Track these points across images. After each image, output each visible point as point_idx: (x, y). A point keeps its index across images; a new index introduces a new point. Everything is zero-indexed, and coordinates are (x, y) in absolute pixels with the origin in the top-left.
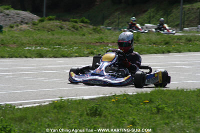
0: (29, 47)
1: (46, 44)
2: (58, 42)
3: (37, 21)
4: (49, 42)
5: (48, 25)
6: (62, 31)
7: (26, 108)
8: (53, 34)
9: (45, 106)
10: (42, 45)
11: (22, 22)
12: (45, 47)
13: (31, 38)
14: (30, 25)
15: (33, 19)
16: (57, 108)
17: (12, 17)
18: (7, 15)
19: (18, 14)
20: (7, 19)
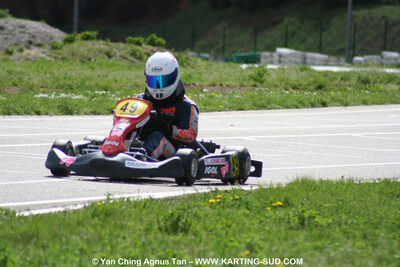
0: (44, 93)
1: (78, 87)
2: (103, 83)
3: (60, 42)
4: (83, 83)
5: (82, 49)
6: (111, 61)
7: (37, 215)
8: (93, 68)
9: (75, 211)
10: (70, 89)
11: (30, 43)
12: (76, 93)
13: (48, 75)
14: (46, 49)
15: (52, 38)
16: (98, 216)
17: (11, 33)
18: (2, 28)
19: (23, 26)
20: (1, 37)
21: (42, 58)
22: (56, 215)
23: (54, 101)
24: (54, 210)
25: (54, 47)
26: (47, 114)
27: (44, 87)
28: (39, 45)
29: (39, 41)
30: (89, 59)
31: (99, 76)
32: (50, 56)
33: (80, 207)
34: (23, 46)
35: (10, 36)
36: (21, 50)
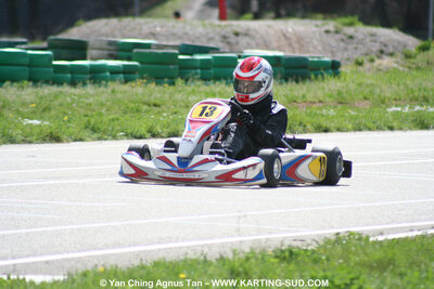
0: (396, 106)
3: (414, 50)
7: (393, 240)
10: (426, 100)
11: (382, 52)
13: (402, 87)
14: (399, 57)
15: (405, 46)
17: (361, 42)
18: (351, 37)
19: (373, 35)
20: (351, 47)
21: (394, 69)
22: (413, 239)
23: (408, 115)
24: (411, 234)
25: (408, 56)
26: (401, 129)
27: (397, 100)
28: (391, 55)
29: (391, 50)
32: (403, 66)
34: (374, 56)
35: (360, 46)
36: (372, 61)
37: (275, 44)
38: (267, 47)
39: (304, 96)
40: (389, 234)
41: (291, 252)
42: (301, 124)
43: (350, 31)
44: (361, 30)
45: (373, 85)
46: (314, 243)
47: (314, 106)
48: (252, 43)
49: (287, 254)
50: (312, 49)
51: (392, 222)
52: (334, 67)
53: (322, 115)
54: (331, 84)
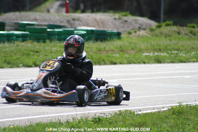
0: (147, 53)
1: (164, 50)
2: (177, 47)
3: (154, 27)
4: (166, 47)
5: (165, 31)
6: (180, 36)
7: (145, 113)
8: (171, 40)
9: (164, 111)
10: (160, 50)
11: (140, 28)
12: (163, 53)
13: (149, 44)
14: (148, 31)
15: (150, 25)
16: (175, 114)
17: (131, 24)
18: (126, 21)
19: (136, 20)
20: (126, 26)
21: (146, 36)
22: (155, 113)
23: (152, 57)
24: (153, 111)
25: (152, 30)
26: (149, 63)
27: (147, 50)
28: (144, 29)
29: (144, 27)
30: (169, 36)
31: (174, 44)
32: (149, 34)
33: (166, 109)
34: (136, 30)
35: (130, 25)
36: (135, 32)
37: (91, 24)
38: (88, 25)
39: (105, 48)
40: (143, 111)
41: (99, 119)
42: (103, 60)
43: (125, 18)
44: (130, 18)
45: (136, 43)
46: (110, 115)
47: (109, 53)
48: (81, 23)
49: (97, 120)
50: (108, 26)
51: (145, 106)
52: (118, 35)
53: (113, 57)
54: (117, 43)
